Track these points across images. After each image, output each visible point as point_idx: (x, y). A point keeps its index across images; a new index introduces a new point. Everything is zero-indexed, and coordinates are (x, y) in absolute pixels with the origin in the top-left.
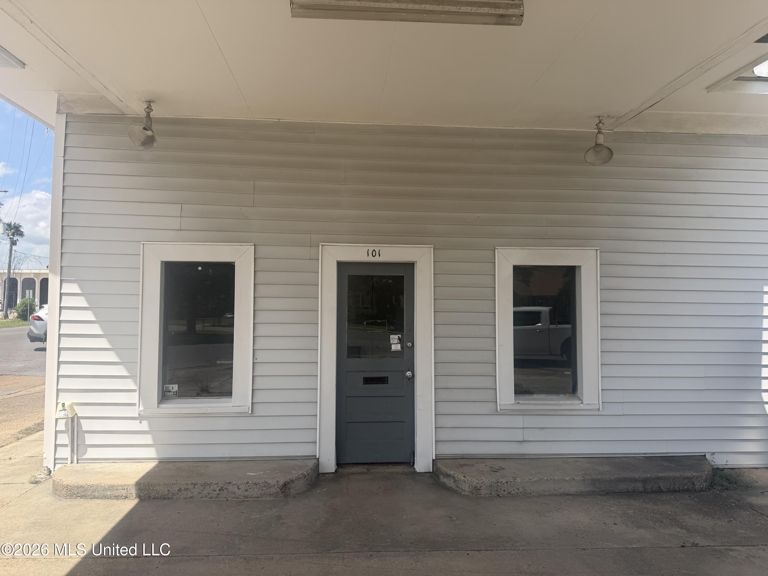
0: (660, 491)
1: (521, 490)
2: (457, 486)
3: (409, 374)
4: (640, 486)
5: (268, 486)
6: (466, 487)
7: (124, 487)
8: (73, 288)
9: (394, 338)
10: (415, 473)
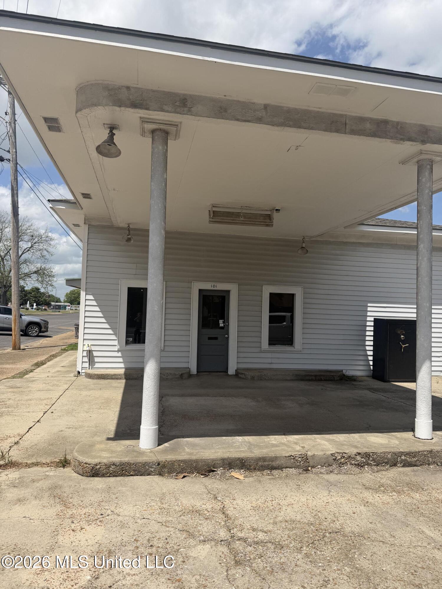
0: (321, 380)
1: (270, 378)
2: (246, 377)
3: (226, 336)
4: (314, 378)
5: (175, 375)
6: (249, 377)
7: (119, 375)
8: (91, 297)
9: (221, 321)
10: (228, 375)
